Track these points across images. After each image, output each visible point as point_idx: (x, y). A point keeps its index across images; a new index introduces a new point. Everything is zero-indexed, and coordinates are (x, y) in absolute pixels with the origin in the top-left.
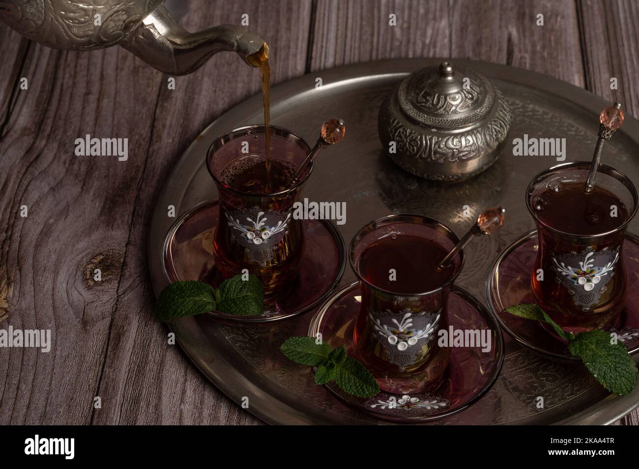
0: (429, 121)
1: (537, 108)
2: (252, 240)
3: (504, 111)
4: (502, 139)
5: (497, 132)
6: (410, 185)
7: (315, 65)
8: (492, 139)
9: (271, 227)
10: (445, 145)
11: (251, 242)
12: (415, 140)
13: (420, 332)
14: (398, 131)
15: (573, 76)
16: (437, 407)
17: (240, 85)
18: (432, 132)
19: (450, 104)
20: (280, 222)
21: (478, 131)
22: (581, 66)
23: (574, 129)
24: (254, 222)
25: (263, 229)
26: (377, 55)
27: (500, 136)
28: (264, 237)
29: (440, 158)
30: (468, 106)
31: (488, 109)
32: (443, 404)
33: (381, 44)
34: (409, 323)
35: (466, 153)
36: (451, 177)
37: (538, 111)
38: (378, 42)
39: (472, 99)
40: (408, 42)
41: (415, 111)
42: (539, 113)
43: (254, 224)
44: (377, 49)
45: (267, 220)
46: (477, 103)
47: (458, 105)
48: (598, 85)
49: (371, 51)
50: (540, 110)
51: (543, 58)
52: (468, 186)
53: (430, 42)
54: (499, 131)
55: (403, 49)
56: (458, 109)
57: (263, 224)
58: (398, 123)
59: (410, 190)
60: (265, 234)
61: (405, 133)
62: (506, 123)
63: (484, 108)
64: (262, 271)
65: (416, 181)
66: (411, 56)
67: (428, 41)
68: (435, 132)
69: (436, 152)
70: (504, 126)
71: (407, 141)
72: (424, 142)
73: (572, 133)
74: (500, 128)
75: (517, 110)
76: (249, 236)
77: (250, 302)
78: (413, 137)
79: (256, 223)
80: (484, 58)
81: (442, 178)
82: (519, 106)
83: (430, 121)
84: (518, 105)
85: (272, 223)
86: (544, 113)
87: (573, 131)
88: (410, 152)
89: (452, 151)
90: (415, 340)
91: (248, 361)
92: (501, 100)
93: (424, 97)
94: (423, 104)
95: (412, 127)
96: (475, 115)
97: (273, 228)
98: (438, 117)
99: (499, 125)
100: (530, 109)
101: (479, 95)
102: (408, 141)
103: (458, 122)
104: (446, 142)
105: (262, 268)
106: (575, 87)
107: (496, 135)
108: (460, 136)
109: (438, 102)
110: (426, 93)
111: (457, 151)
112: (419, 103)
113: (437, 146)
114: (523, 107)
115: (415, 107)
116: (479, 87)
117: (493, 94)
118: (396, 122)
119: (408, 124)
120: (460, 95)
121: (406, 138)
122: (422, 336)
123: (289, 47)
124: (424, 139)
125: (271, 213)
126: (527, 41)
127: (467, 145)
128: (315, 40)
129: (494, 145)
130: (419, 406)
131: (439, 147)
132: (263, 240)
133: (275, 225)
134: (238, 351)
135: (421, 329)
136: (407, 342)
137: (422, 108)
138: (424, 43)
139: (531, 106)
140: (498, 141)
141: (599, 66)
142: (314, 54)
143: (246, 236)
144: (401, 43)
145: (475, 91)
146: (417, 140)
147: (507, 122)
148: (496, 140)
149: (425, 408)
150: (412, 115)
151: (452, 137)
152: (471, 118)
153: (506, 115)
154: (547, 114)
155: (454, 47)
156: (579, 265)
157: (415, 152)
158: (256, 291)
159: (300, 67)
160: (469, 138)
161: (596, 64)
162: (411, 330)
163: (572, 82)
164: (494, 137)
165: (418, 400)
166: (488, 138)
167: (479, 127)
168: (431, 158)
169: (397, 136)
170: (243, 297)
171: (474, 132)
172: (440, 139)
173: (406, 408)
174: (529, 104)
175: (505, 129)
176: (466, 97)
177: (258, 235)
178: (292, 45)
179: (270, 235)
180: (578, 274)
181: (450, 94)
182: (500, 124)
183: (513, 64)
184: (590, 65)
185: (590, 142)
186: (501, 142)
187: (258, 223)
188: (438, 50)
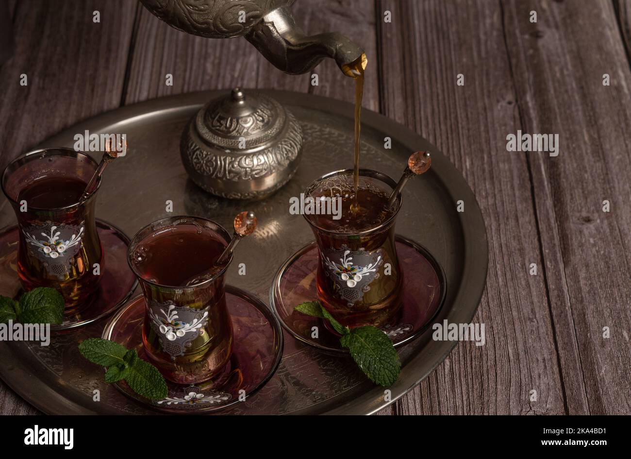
0: (222, 143)
1: (333, 131)
2: (49, 254)
3: (294, 132)
4: (293, 158)
5: (287, 152)
6: (211, 204)
7: (129, 99)
8: (283, 158)
9: (65, 241)
10: (238, 164)
11: (49, 256)
12: (210, 161)
13: (187, 326)
14: (196, 153)
15: (369, 101)
16: (219, 401)
17: (57, 120)
18: (226, 153)
19: (242, 126)
20: (74, 236)
21: (269, 151)
22: (377, 92)
23: (366, 149)
24: (48, 237)
25: (58, 243)
26: (188, 88)
27: (290, 155)
28: (60, 250)
29: (234, 177)
30: (259, 128)
31: (278, 130)
32: (226, 398)
33: (193, 79)
34: (175, 315)
35: (258, 171)
36: (246, 194)
37: (334, 134)
38: (190, 78)
39: (263, 121)
40: (218, 75)
41: (211, 134)
42: (334, 136)
43: (48, 239)
44: (189, 84)
45: (60, 235)
46: (267, 125)
47: (249, 127)
48: (391, 108)
49: (183, 85)
50: (336, 132)
51: (342, 86)
52: (264, 204)
53: (239, 76)
54: (289, 150)
55: (213, 82)
56: (249, 131)
57: (58, 238)
58: (195, 146)
59: (211, 209)
60: (61, 248)
61: (201, 155)
62: (297, 144)
63: (275, 130)
64: (62, 285)
65: (217, 200)
66: (220, 87)
67: (236, 75)
68: (229, 153)
69: (230, 172)
70: (295, 146)
71: (203, 162)
72: (219, 162)
73: (364, 152)
74: (291, 148)
75: (314, 134)
76: (46, 251)
77: (48, 313)
78: (208, 158)
79: (50, 237)
80: (287, 88)
81: (238, 196)
82: (317, 130)
83: (224, 143)
84: (315, 129)
85: (66, 237)
86: (340, 135)
87: (365, 150)
88: (207, 173)
89: (245, 170)
90: (182, 332)
91: (48, 368)
92: (292, 122)
93: (219, 121)
94: (218, 128)
95: (208, 149)
96: (266, 136)
97: (68, 242)
98: (231, 139)
99: (289, 145)
100: (326, 133)
101: (270, 118)
102: (205, 162)
103: (250, 142)
104: (239, 162)
105: (62, 282)
106: (369, 111)
107: (286, 154)
108: (252, 156)
109: (231, 125)
110: (220, 117)
111: (250, 169)
112: (213, 126)
113: (231, 166)
114: (321, 131)
115: (211, 130)
116: (270, 110)
117: (284, 117)
118: (194, 145)
119: (204, 146)
120: (251, 118)
121: (203, 159)
122: (190, 329)
123: (105, 84)
124: (218, 160)
125: (64, 227)
126: (328, 72)
127: (259, 164)
128: (131, 77)
129: (285, 164)
130: (203, 401)
131: (233, 167)
132: (59, 253)
133: (69, 238)
134: (39, 360)
135: (189, 323)
136: (175, 333)
137: (217, 131)
138: (233, 77)
139: (328, 130)
140: (289, 159)
141: (393, 92)
142: (129, 89)
143: (43, 250)
144: (211, 77)
145: (265, 114)
146: (212, 161)
147: (298, 142)
148: (286, 159)
149: (209, 402)
150: (207, 138)
151: (245, 157)
152: (262, 139)
153: (296, 136)
154: (342, 136)
155: (260, 79)
156: (341, 261)
157: (211, 172)
158: (54, 302)
159: (115, 101)
160: (261, 157)
161: (391, 90)
162: (179, 322)
163: (367, 107)
164: (285, 155)
165: (203, 396)
166: (279, 157)
167: (269, 147)
168: (226, 177)
169: (195, 158)
170: (41, 308)
171: (264, 152)
172: (233, 159)
173: (191, 403)
174: (326, 128)
175: (296, 148)
176: (257, 120)
177: (54, 249)
178: (109, 82)
179: (65, 249)
180: (341, 270)
181: (242, 117)
182: (291, 144)
183: (314, 92)
184: (386, 92)
185: (379, 160)
186: (292, 160)
187: (53, 237)
188: (245, 82)
